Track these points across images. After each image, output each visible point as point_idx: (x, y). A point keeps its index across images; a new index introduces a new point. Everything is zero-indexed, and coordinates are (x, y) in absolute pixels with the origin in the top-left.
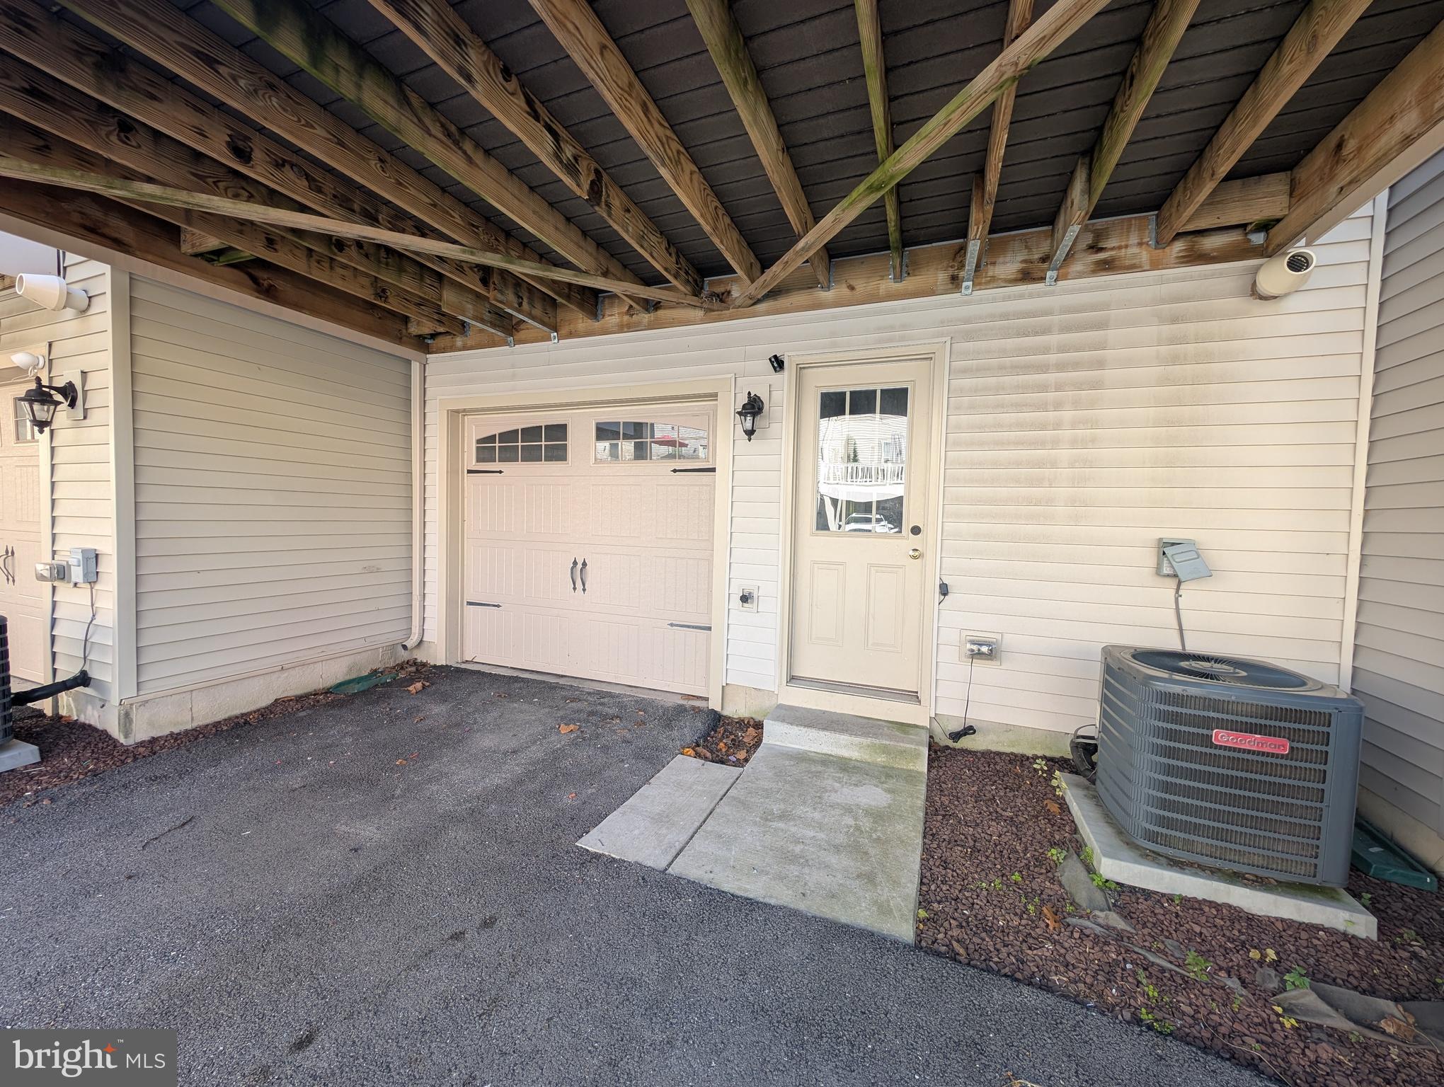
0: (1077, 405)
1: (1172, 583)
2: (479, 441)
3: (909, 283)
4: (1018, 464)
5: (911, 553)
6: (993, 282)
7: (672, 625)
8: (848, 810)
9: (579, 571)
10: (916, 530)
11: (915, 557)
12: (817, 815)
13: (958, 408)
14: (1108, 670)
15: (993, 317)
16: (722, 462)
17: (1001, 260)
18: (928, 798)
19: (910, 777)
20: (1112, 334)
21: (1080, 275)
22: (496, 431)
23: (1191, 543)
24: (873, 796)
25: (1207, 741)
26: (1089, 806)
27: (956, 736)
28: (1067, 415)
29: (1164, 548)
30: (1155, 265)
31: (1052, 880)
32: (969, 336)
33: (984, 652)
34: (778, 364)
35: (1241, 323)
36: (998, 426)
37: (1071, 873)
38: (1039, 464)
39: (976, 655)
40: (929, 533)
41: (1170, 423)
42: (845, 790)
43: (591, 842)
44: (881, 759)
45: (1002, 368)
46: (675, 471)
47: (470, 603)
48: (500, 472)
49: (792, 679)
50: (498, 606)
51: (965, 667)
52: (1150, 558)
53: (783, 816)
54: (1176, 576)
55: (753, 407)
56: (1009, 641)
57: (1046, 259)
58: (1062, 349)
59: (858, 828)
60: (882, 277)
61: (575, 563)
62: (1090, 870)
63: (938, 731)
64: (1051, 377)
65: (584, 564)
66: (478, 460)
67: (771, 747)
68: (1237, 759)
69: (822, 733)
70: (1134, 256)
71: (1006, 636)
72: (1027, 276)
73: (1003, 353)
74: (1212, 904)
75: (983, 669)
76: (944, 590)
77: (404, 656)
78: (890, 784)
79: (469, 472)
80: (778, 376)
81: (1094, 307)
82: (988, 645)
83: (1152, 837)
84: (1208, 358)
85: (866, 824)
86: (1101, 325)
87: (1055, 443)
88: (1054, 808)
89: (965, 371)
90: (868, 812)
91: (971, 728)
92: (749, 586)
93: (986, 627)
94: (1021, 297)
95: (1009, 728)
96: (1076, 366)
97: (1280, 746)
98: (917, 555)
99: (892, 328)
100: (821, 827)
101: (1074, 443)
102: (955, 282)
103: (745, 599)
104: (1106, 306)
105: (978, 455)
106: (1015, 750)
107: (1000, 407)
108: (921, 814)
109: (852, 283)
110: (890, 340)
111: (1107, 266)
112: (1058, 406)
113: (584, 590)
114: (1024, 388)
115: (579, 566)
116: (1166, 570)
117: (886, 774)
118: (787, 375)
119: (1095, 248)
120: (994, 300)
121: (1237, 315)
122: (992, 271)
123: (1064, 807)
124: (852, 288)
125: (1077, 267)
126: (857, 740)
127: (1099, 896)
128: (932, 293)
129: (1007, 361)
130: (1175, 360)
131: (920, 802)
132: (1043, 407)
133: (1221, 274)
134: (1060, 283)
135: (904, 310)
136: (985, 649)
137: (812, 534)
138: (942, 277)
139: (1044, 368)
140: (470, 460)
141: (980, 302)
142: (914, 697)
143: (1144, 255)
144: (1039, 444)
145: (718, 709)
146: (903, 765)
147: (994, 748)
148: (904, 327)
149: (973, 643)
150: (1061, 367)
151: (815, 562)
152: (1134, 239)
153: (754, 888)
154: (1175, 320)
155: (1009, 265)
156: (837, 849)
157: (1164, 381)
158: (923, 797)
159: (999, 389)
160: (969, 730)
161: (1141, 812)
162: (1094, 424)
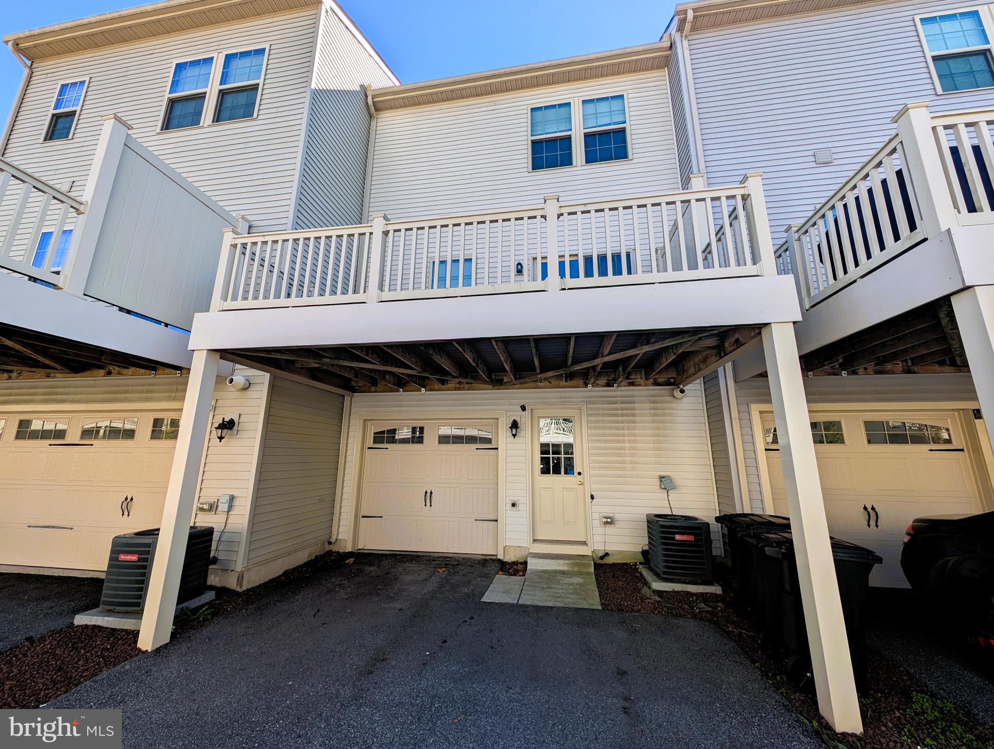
0: (629, 429)
1: (665, 491)
2: (375, 434)
3: (569, 383)
4: (613, 449)
5: (579, 483)
6: (598, 385)
7: (476, 520)
8: (570, 584)
9: (428, 496)
10: (579, 474)
11: (580, 485)
12: (560, 587)
13: (591, 427)
14: (648, 522)
15: (599, 397)
16: (501, 445)
17: (599, 379)
18: (596, 579)
19: (588, 574)
20: (636, 405)
21: (625, 386)
22: (386, 429)
23: (668, 477)
24: (576, 580)
25: (674, 539)
26: (649, 572)
27: (602, 558)
28: (626, 432)
29: (661, 478)
30: (646, 385)
31: (639, 593)
32: (592, 403)
33: (609, 521)
34: (523, 408)
35: (673, 404)
36: (605, 435)
37: (645, 590)
38: (620, 449)
39: (606, 523)
40: (586, 474)
41: (657, 436)
42: (567, 579)
43: (485, 599)
44: (576, 569)
45: (603, 414)
46: (477, 449)
47: (363, 517)
48: (387, 448)
49: (534, 541)
50: (381, 517)
51: (603, 529)
52: (657, 482)
53: (548, 588)
54: (665, 488)
55: (515, 425)
56: (617, 516)
57: (614, 380)
58: (622, 409)
59: (575, 588)
60: (561, 380)
61: (426, 492)
62: (649, 588)
63: (595, 557)
64: (620, 418)
65: (431, 493)
66: (374, 442)
67: (532, 570)
68: (682, 543)
69: (552, 561)
70: (640, 382)
71: (616, 515)
72: (609, 385)
73: (603, 409)
74: (682, 591)
75: (609, 529)
76: (592, 497)
77: (328, 548)
78: (582, 576)
79: (369, 448)
80: (524, 412)
81: (630, 396)
82: (610, 518)
83: (665, 573)
84: (663, 415)
85: (578, 587)
86: (633, 402)
87: (624, 442)
88: (638, 575)
89: (592, 415)
90: (577, 584)
91: (607, 553)
92: (514, 499)
93: (608, 511)
94: (607, 391)
95: (620, 552)
96: (627, 415)
97: (691, 538)
98: (582, 484)
99: (565, 398)
100: (563, 589)
101: (630, 442)
102: (586, 385)
103: (514, 505)
104: (633, 396)
105: (599, 445)
106: (624, 562)
107: (604, 428)
108: (595, 583)
109: (550, 381)
110: (565, 402)
111: (632, 384)
112: (623, 429)
113: (431, 506)
114: (612, 422)
115: (429, 494)
116: (663, 487)
117: (579, 574)
118: (527, 413)
119: (628, 378)
120: (599, 391)
121: (670, 402)
122: (597, 382)
123: (642, 575)
124: (550, 383)
125: (623, 383)
126: (566, 562)
127: (653, 594)
128: (578, 387)
129: (605, 412)
130: (655, 415)
131: (594, 580)
132: (618, 429)
133: (665, 389)
134: (619, 388)
135: (569, 392)
136: (609, 520)
137: (540, 476)
138: (581, 382)
139: (617, 415)
140: (370, 442)
141: (594, 391)
142: (584, 543)
143: (642, 382)
144: (618, 442)
145: (502, 558)
146: (585, 570)
147: (616, 562)
148: (569, 398)
149: (605, 518)
150: (622, 415)
151: (541, 488)
152: (639, 377)
153: (550, 604)
154: (654, 402)
155: (603, 381)
156: (571, 594)
157: (653, 422)
158: (595, 579)
159: (603, 422)
160: (606, 555)
161: (661, 565)
162: (635, 435)
